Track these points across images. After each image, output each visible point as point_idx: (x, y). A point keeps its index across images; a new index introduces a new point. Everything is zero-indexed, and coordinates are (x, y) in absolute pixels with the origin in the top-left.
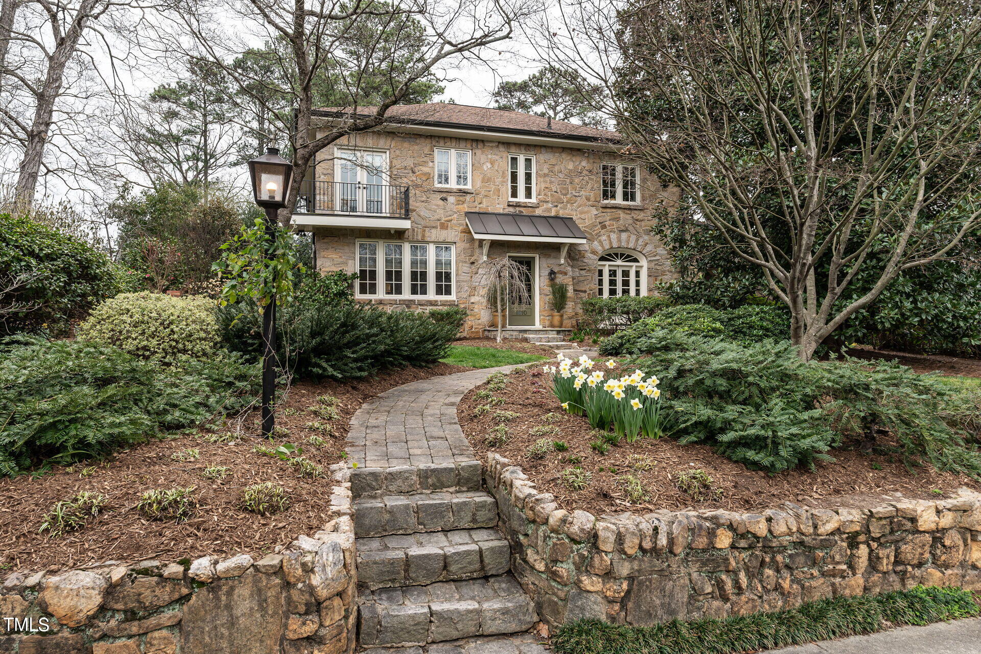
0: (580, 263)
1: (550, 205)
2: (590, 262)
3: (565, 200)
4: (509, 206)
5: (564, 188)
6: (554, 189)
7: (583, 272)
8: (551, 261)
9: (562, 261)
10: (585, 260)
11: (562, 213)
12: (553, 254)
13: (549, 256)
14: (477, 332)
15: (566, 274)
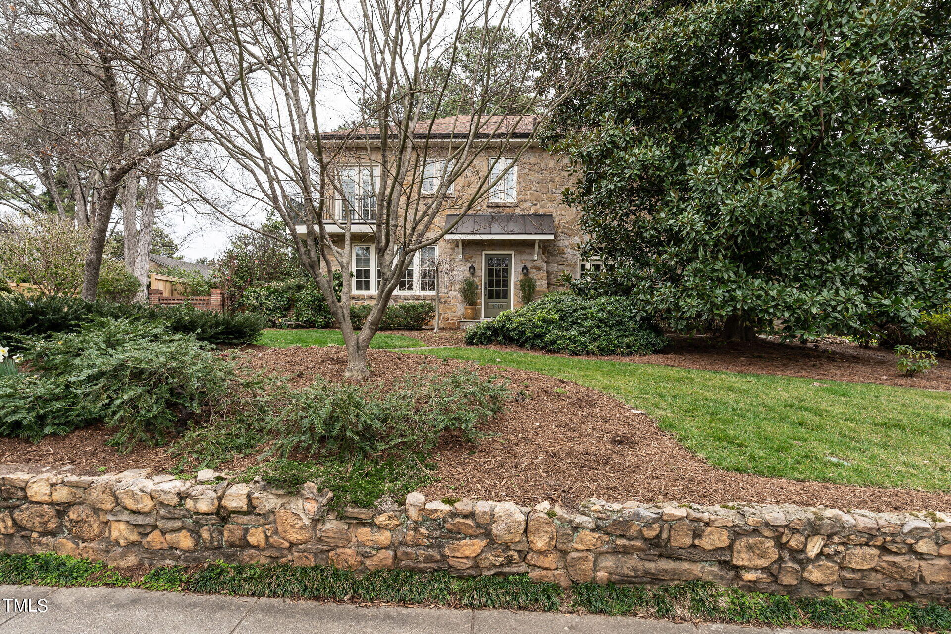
0: (559, 259)
1: (529, 204)
2: (569, 257)
3: (545, 198)
4: (488, 207)
5: (543, 187)
6: (534, 188)
7: (562, 267)
8: (525, 257)
9: (536, 257)
10: (564, 256)
11: (541, 211)
12: (527, 251)
13: (524, 253)
14: (453, 324)
15: (540, 269)
